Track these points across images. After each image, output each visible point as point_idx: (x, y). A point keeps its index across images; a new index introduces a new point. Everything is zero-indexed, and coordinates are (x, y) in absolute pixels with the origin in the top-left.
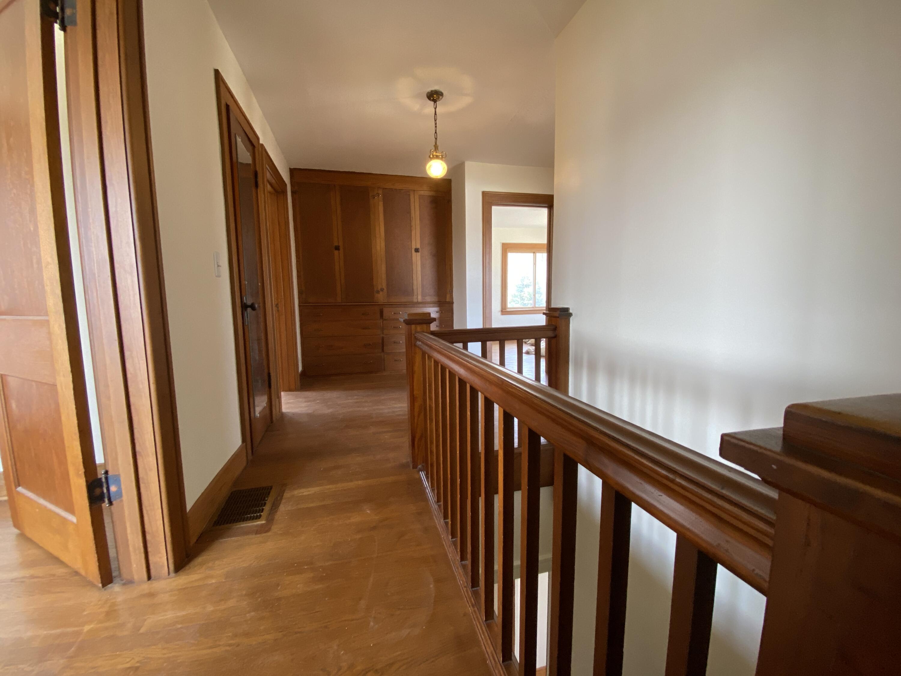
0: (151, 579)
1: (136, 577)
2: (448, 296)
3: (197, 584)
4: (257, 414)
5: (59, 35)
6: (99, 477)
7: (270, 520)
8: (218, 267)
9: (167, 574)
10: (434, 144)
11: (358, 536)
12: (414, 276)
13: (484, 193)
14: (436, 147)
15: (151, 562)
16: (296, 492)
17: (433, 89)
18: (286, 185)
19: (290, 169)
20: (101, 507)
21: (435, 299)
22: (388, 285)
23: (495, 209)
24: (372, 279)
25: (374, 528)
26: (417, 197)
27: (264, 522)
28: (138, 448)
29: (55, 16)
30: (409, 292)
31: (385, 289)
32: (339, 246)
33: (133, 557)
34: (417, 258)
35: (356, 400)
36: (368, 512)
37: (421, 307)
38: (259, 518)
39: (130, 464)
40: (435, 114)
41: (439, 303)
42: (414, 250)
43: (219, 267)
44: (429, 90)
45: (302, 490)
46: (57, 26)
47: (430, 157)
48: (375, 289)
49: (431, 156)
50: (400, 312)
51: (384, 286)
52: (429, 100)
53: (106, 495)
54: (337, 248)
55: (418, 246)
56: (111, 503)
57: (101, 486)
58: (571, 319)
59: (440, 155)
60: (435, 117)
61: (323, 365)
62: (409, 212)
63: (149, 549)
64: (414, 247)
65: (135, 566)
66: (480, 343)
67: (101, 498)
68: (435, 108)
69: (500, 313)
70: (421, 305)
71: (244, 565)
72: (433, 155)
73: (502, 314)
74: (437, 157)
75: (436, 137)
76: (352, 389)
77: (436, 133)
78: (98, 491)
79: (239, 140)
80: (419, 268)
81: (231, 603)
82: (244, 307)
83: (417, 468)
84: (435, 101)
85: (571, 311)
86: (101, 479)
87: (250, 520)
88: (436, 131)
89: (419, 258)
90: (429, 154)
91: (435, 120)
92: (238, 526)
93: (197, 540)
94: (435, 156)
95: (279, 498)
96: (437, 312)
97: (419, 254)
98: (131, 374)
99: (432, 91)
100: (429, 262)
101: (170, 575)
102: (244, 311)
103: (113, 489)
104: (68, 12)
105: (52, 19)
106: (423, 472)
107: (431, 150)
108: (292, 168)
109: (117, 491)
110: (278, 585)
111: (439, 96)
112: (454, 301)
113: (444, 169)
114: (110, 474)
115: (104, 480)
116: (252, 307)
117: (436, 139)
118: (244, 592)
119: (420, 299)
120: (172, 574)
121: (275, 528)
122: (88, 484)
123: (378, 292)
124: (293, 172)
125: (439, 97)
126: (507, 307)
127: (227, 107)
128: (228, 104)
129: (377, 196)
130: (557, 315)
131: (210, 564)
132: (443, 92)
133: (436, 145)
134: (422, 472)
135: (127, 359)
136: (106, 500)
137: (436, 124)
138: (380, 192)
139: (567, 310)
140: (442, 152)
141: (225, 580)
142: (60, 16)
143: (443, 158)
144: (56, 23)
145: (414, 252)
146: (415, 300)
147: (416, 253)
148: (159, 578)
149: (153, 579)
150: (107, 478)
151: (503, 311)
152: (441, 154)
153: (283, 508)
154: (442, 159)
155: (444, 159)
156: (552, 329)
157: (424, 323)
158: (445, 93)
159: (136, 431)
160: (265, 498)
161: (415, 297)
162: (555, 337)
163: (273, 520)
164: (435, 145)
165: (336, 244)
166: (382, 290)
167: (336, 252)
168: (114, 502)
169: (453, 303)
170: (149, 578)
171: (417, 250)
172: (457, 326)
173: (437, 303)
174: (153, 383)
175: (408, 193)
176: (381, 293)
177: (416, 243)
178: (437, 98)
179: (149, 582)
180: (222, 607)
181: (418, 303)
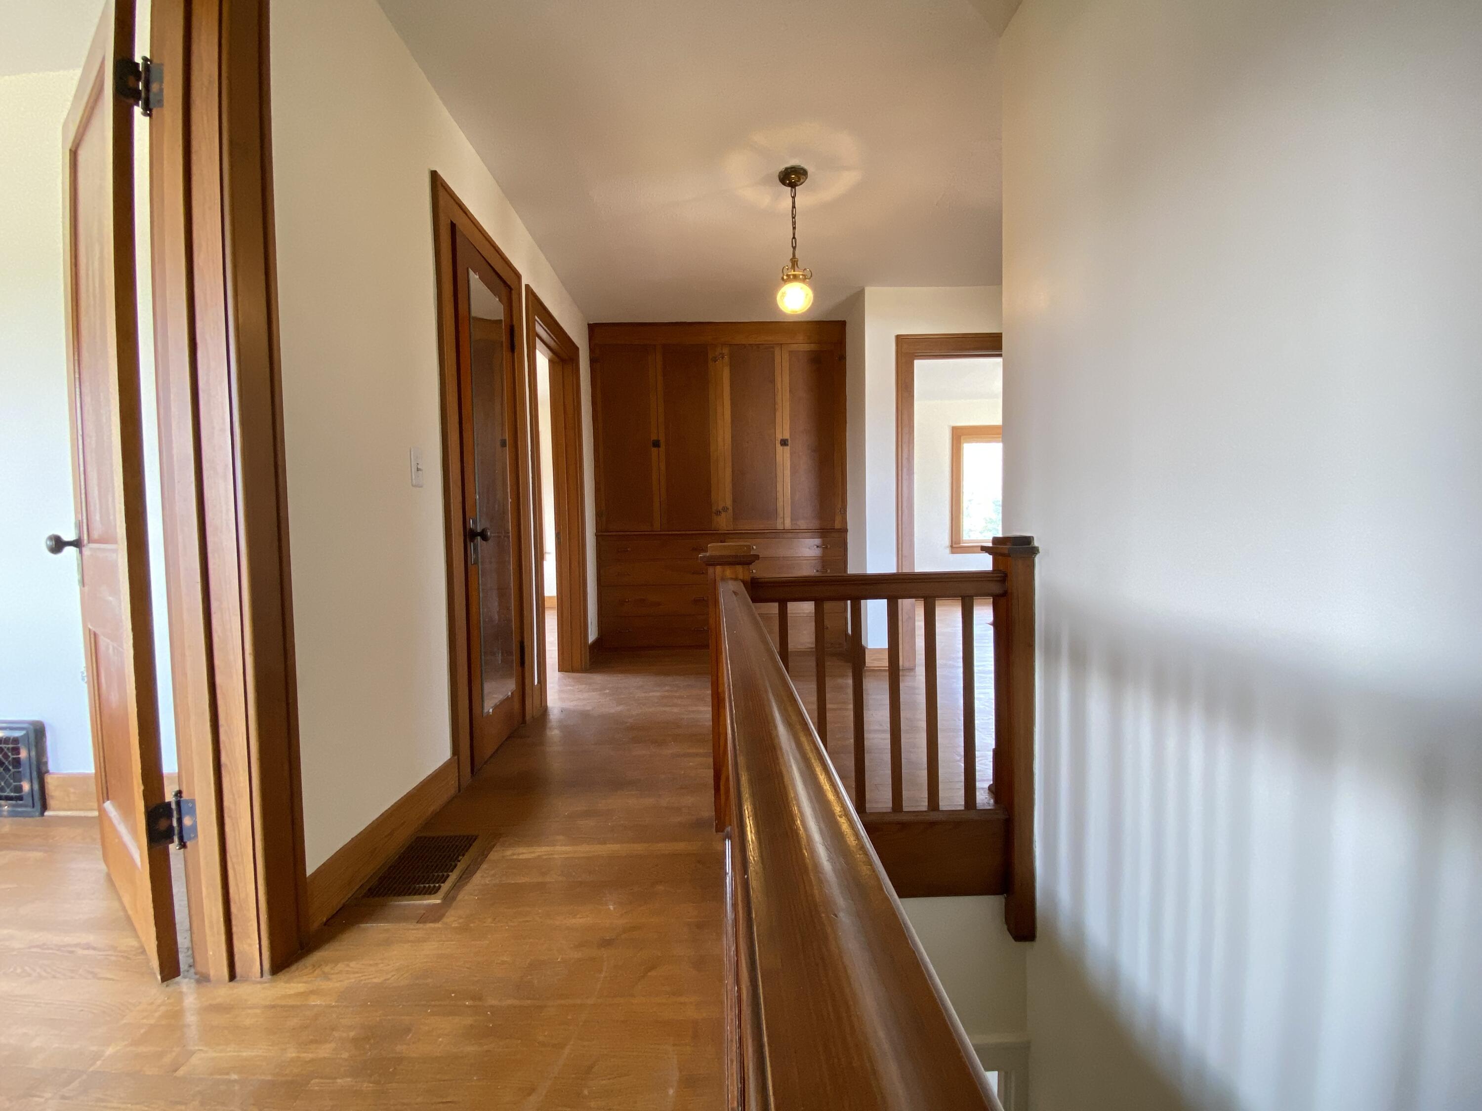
0: (236, 980)
1: (212, 973)
2: (838, 519)
3: (291, 1002)
4: (489, 707)
5: (141, 122)
6: (167, 800)
7: (449, 900)
8: (418, 470)
9: (259, 974)
10: (791, 257)
11: (577, 955)
12: (779, 488)
13: (899, 338)
14: (794, 262)
15: (236, 950)
16: (509, 853)
17: (788, 165)
18: (577, 349)
19: (589, 325)
20: (167, 849)
21: (814, 524)
22: (734, 501)
23: (919, 365)
24: (708, 492)
25: (606, 943)
26: (786, 356)
27: (438, 901)
28: (224, 759)
29: (135, 96)
30: (772, 514)
31: (731, 508)
32: (658, 441)
33: (210, 939)
34: (783, 456)
35: (666, 694)
36: (611, 907)
37: (791, 538)
38: (433, 891)
39: (210, 784)
40: (794, 207)
41: (821, 531)
42: (779, 441)
43: (419, 472)
44: (782, 167)
45: (521, 850)
46: (138, 110)
47: (783, 278)
48: (714, 509)
49: (785, 277)
50: (754, 547)
51: (729, 503)
52: (783, 186)
53: (176, 832)
54: (656, 444)
55: (787, 436)
56: (183, 845)
57: (170, 816)
58: (1037, 559)
59: (800, 275)
60: (792, 211)
61: (629, 631)
62: (773, 381)
63: (234, 929)
64: (779, 437)
65: (211, 953)
66: (884, 602)
67: (168, 835)
68: (793, 198)
69: (948, 550)
70: (790, 535)
71: (375, 980)
72: (787, 275)
73: (952, 553)
74: (795, 278)
75: (794, 245)
76: (667, 674)
77: (794, 238)
78: (163, 824)
79: (474, 277)
80: (788, 472)
81: (325, 1051)
82: (470, 535)
83: (723, 831)
84: (793, 185)
85: (1036, 543)
86: (169, 804)
87: (420, 895)
88: (794, 234)
89: (787, 455)
90: (782, 275)
91: (794, 218)
92: (397, 903)
93: (328, 920)
94: (791, 277)
95: (479, 860)
96: (818, 547)
97: (787, 449)
98: (219, 637)
99: (787, 169)
100: (805, 463)
101: (264, 977)
102: (468, 543)
103: (187, 821)
104: (154, 87)
105: (131, 101)
106: (730, 841)
107: (784, 267)
108: (592, 323)
109: (192, 825)
110: (408, 1030)
111: (799, 175)
112: (848, 528)
113: (806, 297)
114: (185, 796)
115: (174, 806)
116: (483, 535)
117: (794, 248)
118: (352, 1034)
119: (788, 524)
120: (267, 976)
121: (452, 918)
122: (149, 810)
123: (718, 513)
124: (593, 329)
125: (799, 179)
126: (963, 540)
127: (453, 226)
128: (454, 222)
129: (721, 359)
130: (1006, 552)
131: (327, 969)
132: (806, 167)
133: (795, 258)
134: (728, 841)
135: (215, 613)
136: (176, 839)
137: (794, 223)
138: (726, 351)
139: (1027, 540)
140: (805, 269)
141: (336, 1002)
142: (143, 94)
143: (806, 279)
144: (138, 105)
145: (780, 445)
146: (780, 527)
147: (782, 447)
148: (246, 980)
149: (240, 980)
150: (178, 803)
151: (954, 546)
152: (801, 273)
153: (479, 879)
154: (804, 279)
155: (808, 280)
156: (998, 579)
157: (738, 564)
158: (810, 169)
159: (222, 731)
160: (458, 857)
161: (780, 521)
162: (1005, 594)
163: (454, 898)
164: (791, 259)
165: (654, 437)
166: (725, 509)
167: (654, 450)
168: (188, 844)
169: (846, 531)
170: (232, 976)
171: (784, 443)
172: (852, 569)
173: (819, 531)
174: (250, 654)
175: (772, 349)
176: (723, 514)
177: (783, 430)
178: (797, 180)
179: (232, 984)
180: (309, 1056)
181: (785, 531)
